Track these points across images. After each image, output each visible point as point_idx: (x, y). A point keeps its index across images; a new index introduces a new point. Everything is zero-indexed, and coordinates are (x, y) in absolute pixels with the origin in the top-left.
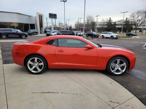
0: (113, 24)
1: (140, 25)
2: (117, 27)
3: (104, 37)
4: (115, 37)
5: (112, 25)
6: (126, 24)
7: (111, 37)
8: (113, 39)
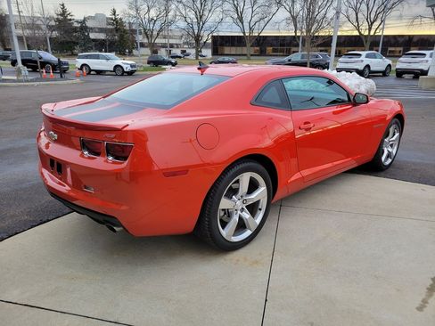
0: (76, 25)
1: (158, 34)
2: (92, 36)
3: (91, 70)
4: (127, 68)
5: (75, 30)
6: (117, 30)
7: (114, 71)
8: (122, 75)
